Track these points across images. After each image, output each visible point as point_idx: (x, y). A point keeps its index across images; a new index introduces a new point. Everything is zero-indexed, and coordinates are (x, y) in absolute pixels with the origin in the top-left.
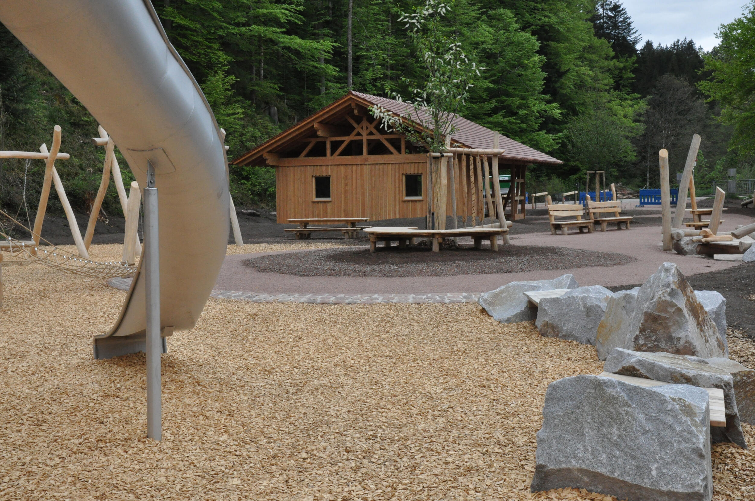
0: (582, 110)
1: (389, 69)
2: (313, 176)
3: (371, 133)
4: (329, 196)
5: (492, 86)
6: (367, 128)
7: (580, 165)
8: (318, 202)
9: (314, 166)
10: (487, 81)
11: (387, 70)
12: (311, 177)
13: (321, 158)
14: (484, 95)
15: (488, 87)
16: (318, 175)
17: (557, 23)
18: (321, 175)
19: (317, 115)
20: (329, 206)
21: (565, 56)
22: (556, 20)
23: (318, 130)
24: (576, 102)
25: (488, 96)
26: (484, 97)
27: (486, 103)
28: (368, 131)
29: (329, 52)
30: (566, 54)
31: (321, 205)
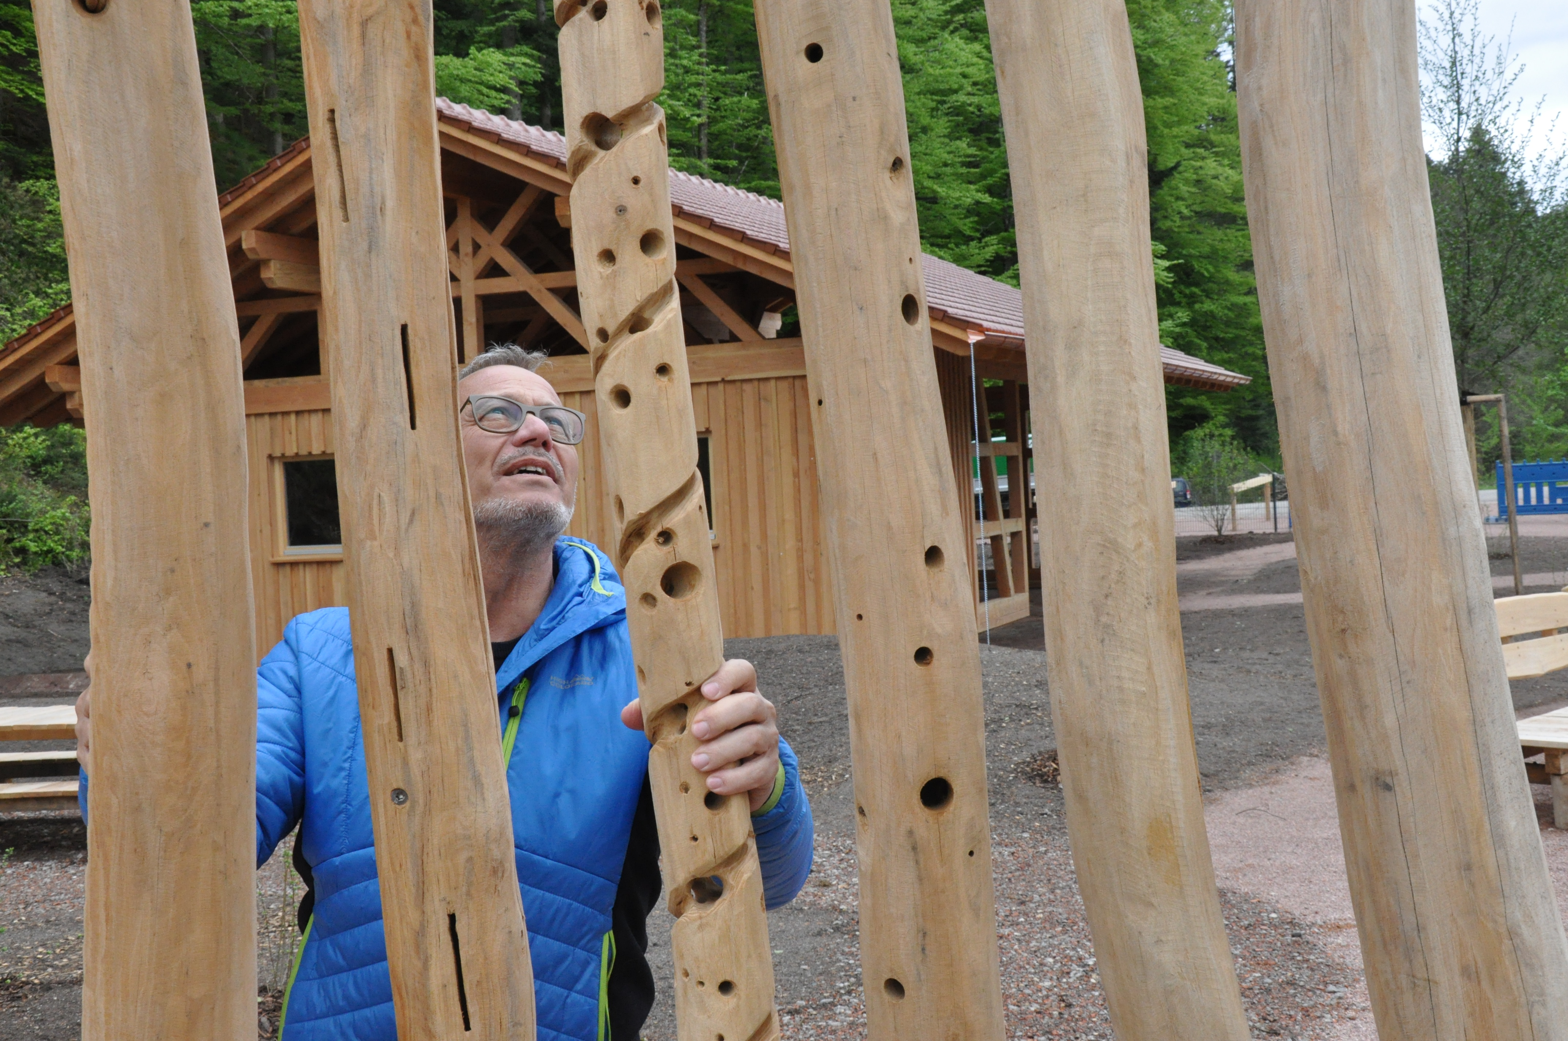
0: (1207, 270)
1: (704, 155)
2: (271, 458)
3: (494, 270)
4: (337, 540)
5: (986, 198)
6: (477, 247)
7: (1207, 405)
8: (294, 564)
9: (272, 415)
10: (972, 187)
11: (700, 157)
12: (264, 461)
13: (299, 381)
14: (966, 226)
15: (978, 203)
16: (291, 451)
17: (1145, 42)
18: (304, 452)
19: (249, 195)
20: (338, 575)
21: (1166, 131)
22: (1142, 37)
23: (265, 262)
24: (1193, 252)
25: (977, 230)
26: (968, 232)
27: (973, 244)
28: (482, 261)
29: (504, 90)
30: (1168, 125)
31: (308, 576)
